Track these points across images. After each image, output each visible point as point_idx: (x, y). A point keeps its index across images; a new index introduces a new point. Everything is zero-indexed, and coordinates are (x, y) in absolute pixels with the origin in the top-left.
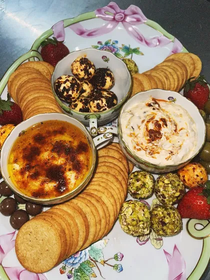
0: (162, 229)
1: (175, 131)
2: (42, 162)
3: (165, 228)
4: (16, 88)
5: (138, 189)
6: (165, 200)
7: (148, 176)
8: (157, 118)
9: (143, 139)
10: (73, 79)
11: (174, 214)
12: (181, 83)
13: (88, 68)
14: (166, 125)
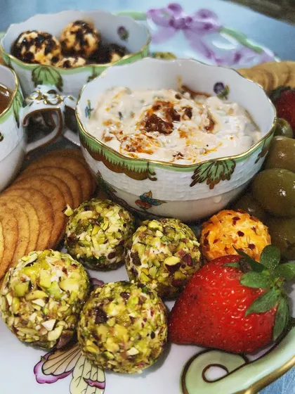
0: (94, 334)
1: (209, 129)
6: (139, 269)
8: (178, 106)
13: (85, 32)
14: (190, 116)
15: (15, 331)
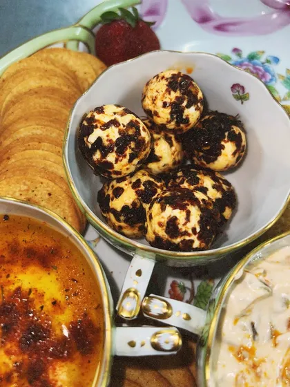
13: (185, 104)
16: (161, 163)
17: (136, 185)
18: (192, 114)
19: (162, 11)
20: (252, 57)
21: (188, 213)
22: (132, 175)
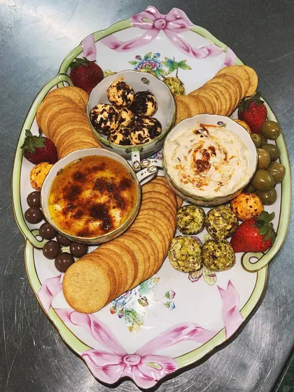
0: (213, 263)
1: (225, 159)
2: (84, 201)
3: (216, 262)
4: (47, 120)
5: (187, 224)
6: (217, 233)
7: (197, 210)
8: (205, 147)
9: (190, 171)
10: (111, 108)
11: (225, 247)
12: (233, 103)
13: (126, 94)
14: (215, 154)
15: (183, 270)
16: (127, 121)
17: (121, 132)
18: (130, 96)
19: (94, 51)
20: (146, 58)
21: (144, 131)
22: (117, 129)
